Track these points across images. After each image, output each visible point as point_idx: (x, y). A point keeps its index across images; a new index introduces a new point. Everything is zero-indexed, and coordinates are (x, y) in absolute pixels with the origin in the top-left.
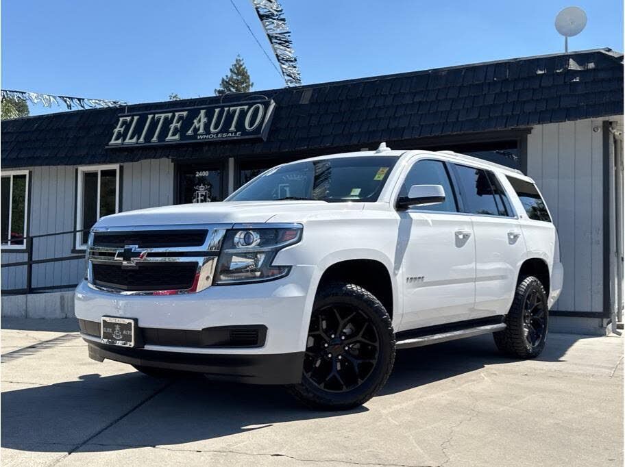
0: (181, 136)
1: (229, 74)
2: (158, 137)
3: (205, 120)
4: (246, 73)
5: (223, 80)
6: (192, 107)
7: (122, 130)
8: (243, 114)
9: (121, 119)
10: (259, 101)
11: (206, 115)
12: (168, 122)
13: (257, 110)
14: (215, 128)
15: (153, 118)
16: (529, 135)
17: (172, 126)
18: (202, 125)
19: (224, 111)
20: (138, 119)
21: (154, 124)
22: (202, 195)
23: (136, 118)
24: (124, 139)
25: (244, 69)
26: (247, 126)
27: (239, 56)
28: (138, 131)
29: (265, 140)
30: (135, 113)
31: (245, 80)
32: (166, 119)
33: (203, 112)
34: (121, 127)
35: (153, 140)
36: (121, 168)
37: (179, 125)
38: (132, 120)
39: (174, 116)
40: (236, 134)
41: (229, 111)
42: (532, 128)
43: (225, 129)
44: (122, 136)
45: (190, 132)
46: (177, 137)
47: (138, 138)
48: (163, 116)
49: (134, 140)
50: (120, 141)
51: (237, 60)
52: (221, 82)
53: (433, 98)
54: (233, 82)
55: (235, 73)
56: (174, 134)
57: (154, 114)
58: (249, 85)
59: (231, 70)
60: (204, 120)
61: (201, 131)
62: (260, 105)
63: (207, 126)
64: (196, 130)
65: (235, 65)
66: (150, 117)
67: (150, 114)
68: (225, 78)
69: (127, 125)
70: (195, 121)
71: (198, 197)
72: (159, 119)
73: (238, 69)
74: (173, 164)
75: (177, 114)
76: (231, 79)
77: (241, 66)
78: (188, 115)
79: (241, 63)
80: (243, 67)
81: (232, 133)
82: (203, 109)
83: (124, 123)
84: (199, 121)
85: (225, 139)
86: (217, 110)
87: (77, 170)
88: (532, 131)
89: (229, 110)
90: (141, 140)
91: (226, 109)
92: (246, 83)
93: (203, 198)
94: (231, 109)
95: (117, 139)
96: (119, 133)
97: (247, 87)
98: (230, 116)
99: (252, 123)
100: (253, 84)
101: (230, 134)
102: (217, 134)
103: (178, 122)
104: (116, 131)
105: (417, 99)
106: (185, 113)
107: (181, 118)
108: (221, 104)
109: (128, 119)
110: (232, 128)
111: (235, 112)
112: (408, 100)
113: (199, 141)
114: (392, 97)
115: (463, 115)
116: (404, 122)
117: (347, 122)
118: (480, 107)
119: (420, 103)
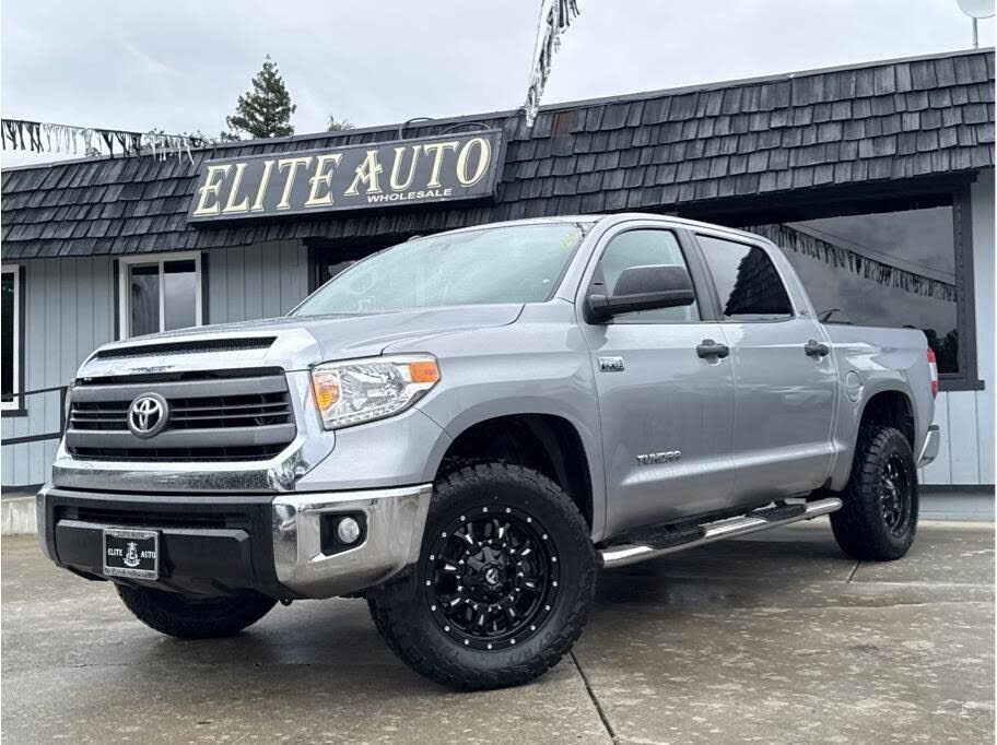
0: (334, 198)
1: (252, 90)
2: (290, 200)
3: (379, 168)
4: (283, 88)
5: (241, 100)
6: (348, 146)
7: (216, 188)
8: (450, 158)
9: (212, 169)
10: (478, 132)
11: (379, 160)
12: (304, 174)
13: (476, 150)
14: (401, 181)
15: (275, 167)
16: (973, 185)
17: (315, 180)
18: (372, 176)
19: (413, 151)
20: (245, 169)
23: (241, 166)
24: (223, 205)
25: (279, 81)
26: (461, 178)
27: (268, 57)
28: (249, 189)
30: (238, 157)
31: (281, 100)
32: (300, 167)
33: (371, 154)
34: (214, 183)
35: (280, 205)
36: (205, 257)
37: (328, 178)
38: (234, 170)
39: (315, 164)
40: (441, 192)
43: (421, 182)
44: (218, 199)
45: (351, 190)
46: (327, 200)
47: (252, 203)
48: (294, 162)
49: (243, 206)
50: (214, 209)
51: (265, 65)
52: (238, 105)
54: (259, 105)
55: (261, 87)
56: (320, 195)
57: (277, 159)
58: (289, 110)
59: (254, 82)
60: (375, 168)
61: (373, 188)
62: (481, 140)
63: (383, 178)
64: (363, 187)
65: (262, 74)
66: (269, 164)
67: (269, 158)
68: (245, 97)
69: (225, 180)
70: (359, 171)
72: (287, 169)
73: (268, 81)
74: (306, 247)
75: (321, 159)
76: (256, 99)
77: (272, 75)
78: (342, 161)
79: (273, 71)
80: (277, 77)
81: (434, 190)
82: (373, 148)
83: (219, 175)
84: (367, 171)
85: (422, 202)
86: (399, 151)
87: (116, 263)
88: (978, 176)
89: (422, 150)
90: (258, 206)
91: (416, 148)
92: (282, 105)
94: (427, 147)
95: (208, 205)
96: (211, 195)
97: (286, 112)
98: (426, 162)
99: (470, 172)
100: (295, 107)
101: (431, 193)
102: (405, 193)
103: (325, 173)
104: (204, 190)
105: (777, 122)
106: (337, 157)
107: (329, 166)
108: (405, 140)
109: (226, 168)
110: (434, 182)
111: (434, 152)
113: (373, 206)
114: (727, 120)
115: (867, 150)
116: (757, 164)
117: (647, 166)
118: (897, 134)
119: (783, 129)
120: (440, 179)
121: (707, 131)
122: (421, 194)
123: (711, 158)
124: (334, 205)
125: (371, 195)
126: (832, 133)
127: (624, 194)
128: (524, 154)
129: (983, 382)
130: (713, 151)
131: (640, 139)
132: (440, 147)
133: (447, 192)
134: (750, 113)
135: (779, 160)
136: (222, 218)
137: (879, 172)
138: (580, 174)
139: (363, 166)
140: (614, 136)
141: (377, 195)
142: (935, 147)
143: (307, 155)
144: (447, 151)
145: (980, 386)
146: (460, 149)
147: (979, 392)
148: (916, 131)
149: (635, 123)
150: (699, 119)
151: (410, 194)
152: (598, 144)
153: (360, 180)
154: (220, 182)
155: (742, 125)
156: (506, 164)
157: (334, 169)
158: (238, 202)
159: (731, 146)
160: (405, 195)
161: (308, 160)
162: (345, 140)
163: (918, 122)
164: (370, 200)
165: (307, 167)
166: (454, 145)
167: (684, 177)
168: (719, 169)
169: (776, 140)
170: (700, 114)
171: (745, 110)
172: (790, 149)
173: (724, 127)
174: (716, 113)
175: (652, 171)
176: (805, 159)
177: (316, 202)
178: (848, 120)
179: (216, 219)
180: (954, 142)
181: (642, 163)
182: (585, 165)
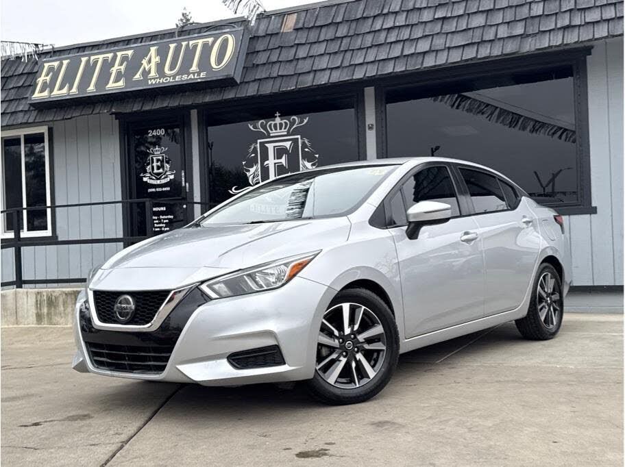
0: (126, 82)
2: (96, 85)
3: (158, 59)
6: (140, 45)
7: (48, 78)
8: (207, 49)
9: (46, 65)
10: (228, 30)
11: (158, 53)
12: (108, 65)
13: (225, 42)
14: (172, 68)
15: (88, 61)
16: (588, 57)
17: (114, 70)
18: (153, 65)
19: (182, 45)
20: (68, 64)
21: (90, 69)
22: (158, 160)
23: (65, 62)
24: (51, 91)
26: (213, 64)
27: (185, 9)
28: (69, 79)
29: (238, 82)
30: (63, 57)
32: (105, 61)
33: (153, 49)
34: (47, 75)
35: (89, 89)
36: (50, 130)
37: (123, 68)
39: (115, 58)
40: (199, 74)
41: (188, 45)
42: (592, 47)
43: (185, 69)
44: (49, 86)
45: (138, 76)
46: (121, 83)
47: (71, 88)
48: (101, 57)
49: (65, 91)
50: (46, 94)
51: (183, 15)
53: (461, 12)
56: (117, 80)
57: (89, 55)
60: (156, 59)
61: (153, 74)
62: (229, 36)
63: (160, 67)
64: (146, 73)
65: (182, 20)
66: (84, 60)
67: (84, 56)
69: (54, 73)
70: (144, 62)
71: (153, 162)
72: (96, 62)
74: (118, 120)
75: (119, 54)
77: (188, 20)
78: (133, 56)
81: (194, 74)
82: (153, 45)
83: (51, 69)
84: (150, 61)
85: (184, 83)
86: (172, 46)
88: (592, 50)
90: (74, 90)
91: (184, 44)
93: (159, 164)
94: (191, 43)
95: (42, 91)
96: (45, 83)
98: (190, 53)
99: (220, 59)
101: (191, 76)
102: (174, 77)
103: (121, 64)
104: (40, 80)
105: (439, 14)
106: (130, 53)
107: (124, 58)
108: (177, 38)
109: (56, 64)
110: (194, 68)
111: (195, 46)
112: (427, 16)
113: (151, 87)
114: (405, 14)
115: (503, 32)
116: (423, 46)
117: (346, 51)
118: (526, 19)
119: (444, 19)
120: (199, 65)
121: (389, 24)
122: (185, 77)
123: (391, 43)
124: (126, 87)
125: (151, 79)
126: (479, 21)
127: (328, 72)
128: (260, 46)
129: (596, 208)
130: (392, 38)
131: (342, 31)
132: (200, 42)
133: (203, 75)
134: (420, 9)
135: (439, 42)
136: (51, 100)
137: (510, 48)
138: (298, 59)
139: (147, 58)
140: (324, 30)
141: (154, 79)
142: (553, 26)
143: (110, 52)
144: (205, 45)
145: (593, 211)
146: (214, 43)
147: (592, 215)
148: (540, 16)
149: (339, 20)
150: (384, 14)
151: (177, 77)
152: (313, 36)
153: (145, 68)
154: (51, 74)
155: (414, 19)
156: (248, 54)
157: (128, 61)
158: (61, 88)
159: (405, 34)
160: (174, 78)
161: (110, 55)
162: (140, 40)
163: (542, 9)
164: (150, 83)
165: (109, 61)
166: (210, 40)
167: (370, 58)
168: (396, 52)
169: (437, 28)
170: (385, 11)
171: (418, 6)
172: (447, 34)
173: (401, 20)
174: (397, 9)
175: (348, 55)
176: (459, 40)
177: (114, 86)
178: (491, 10)
179: (46, 100)
180: (567, 22)
181: (342, 49)
182: (302, 53)
